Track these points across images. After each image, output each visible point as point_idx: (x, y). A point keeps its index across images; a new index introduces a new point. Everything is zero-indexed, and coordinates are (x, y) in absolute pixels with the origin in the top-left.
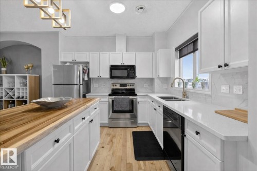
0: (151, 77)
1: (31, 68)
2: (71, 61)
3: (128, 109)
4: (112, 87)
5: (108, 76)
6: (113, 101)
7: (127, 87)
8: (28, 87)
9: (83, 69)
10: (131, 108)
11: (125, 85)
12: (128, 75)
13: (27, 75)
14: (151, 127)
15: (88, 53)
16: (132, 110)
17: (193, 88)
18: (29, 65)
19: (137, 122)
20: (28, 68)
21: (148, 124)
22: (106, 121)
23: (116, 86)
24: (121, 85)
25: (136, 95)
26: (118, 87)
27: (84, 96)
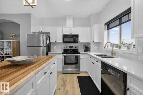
0: (88, 42)
1: (14, 36)
2: (39, 32)
3: (74, 62)
4: (64, 48)
5: (62, 41)
6: (65, 57)
7: (73, 48)
8: (12, 48)
9: (46, 37)
10: (76, 62)
11: (72, 47)
12: (74, 41)
13: (12, 41)
14: (89, 74)
15: (49, 27)
16: (77, 62)
17: (120, 49)
18: (13, 35)
19: (80, 70)
20: (12, 36)
21: (86, 71)
22: (61, 70)
23: (66, 47)
24: (69, 47)
25: (79, 53)
26: (68, 48)
27: (47, 54)
